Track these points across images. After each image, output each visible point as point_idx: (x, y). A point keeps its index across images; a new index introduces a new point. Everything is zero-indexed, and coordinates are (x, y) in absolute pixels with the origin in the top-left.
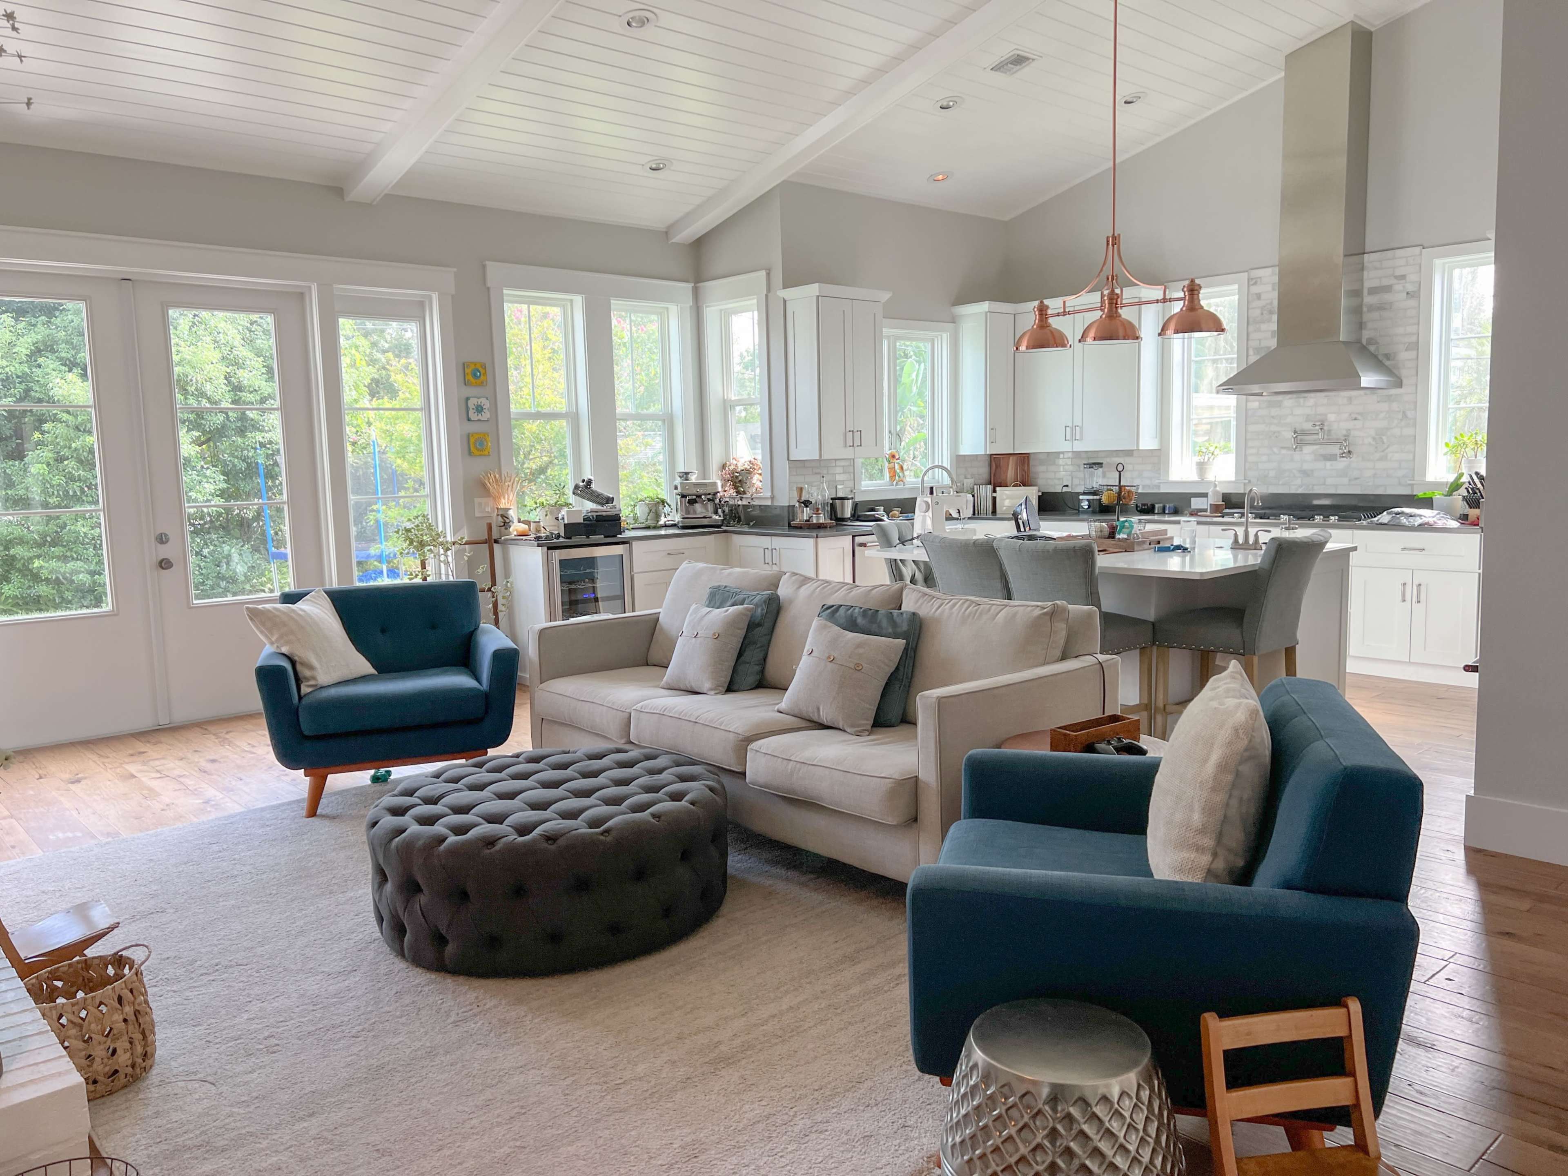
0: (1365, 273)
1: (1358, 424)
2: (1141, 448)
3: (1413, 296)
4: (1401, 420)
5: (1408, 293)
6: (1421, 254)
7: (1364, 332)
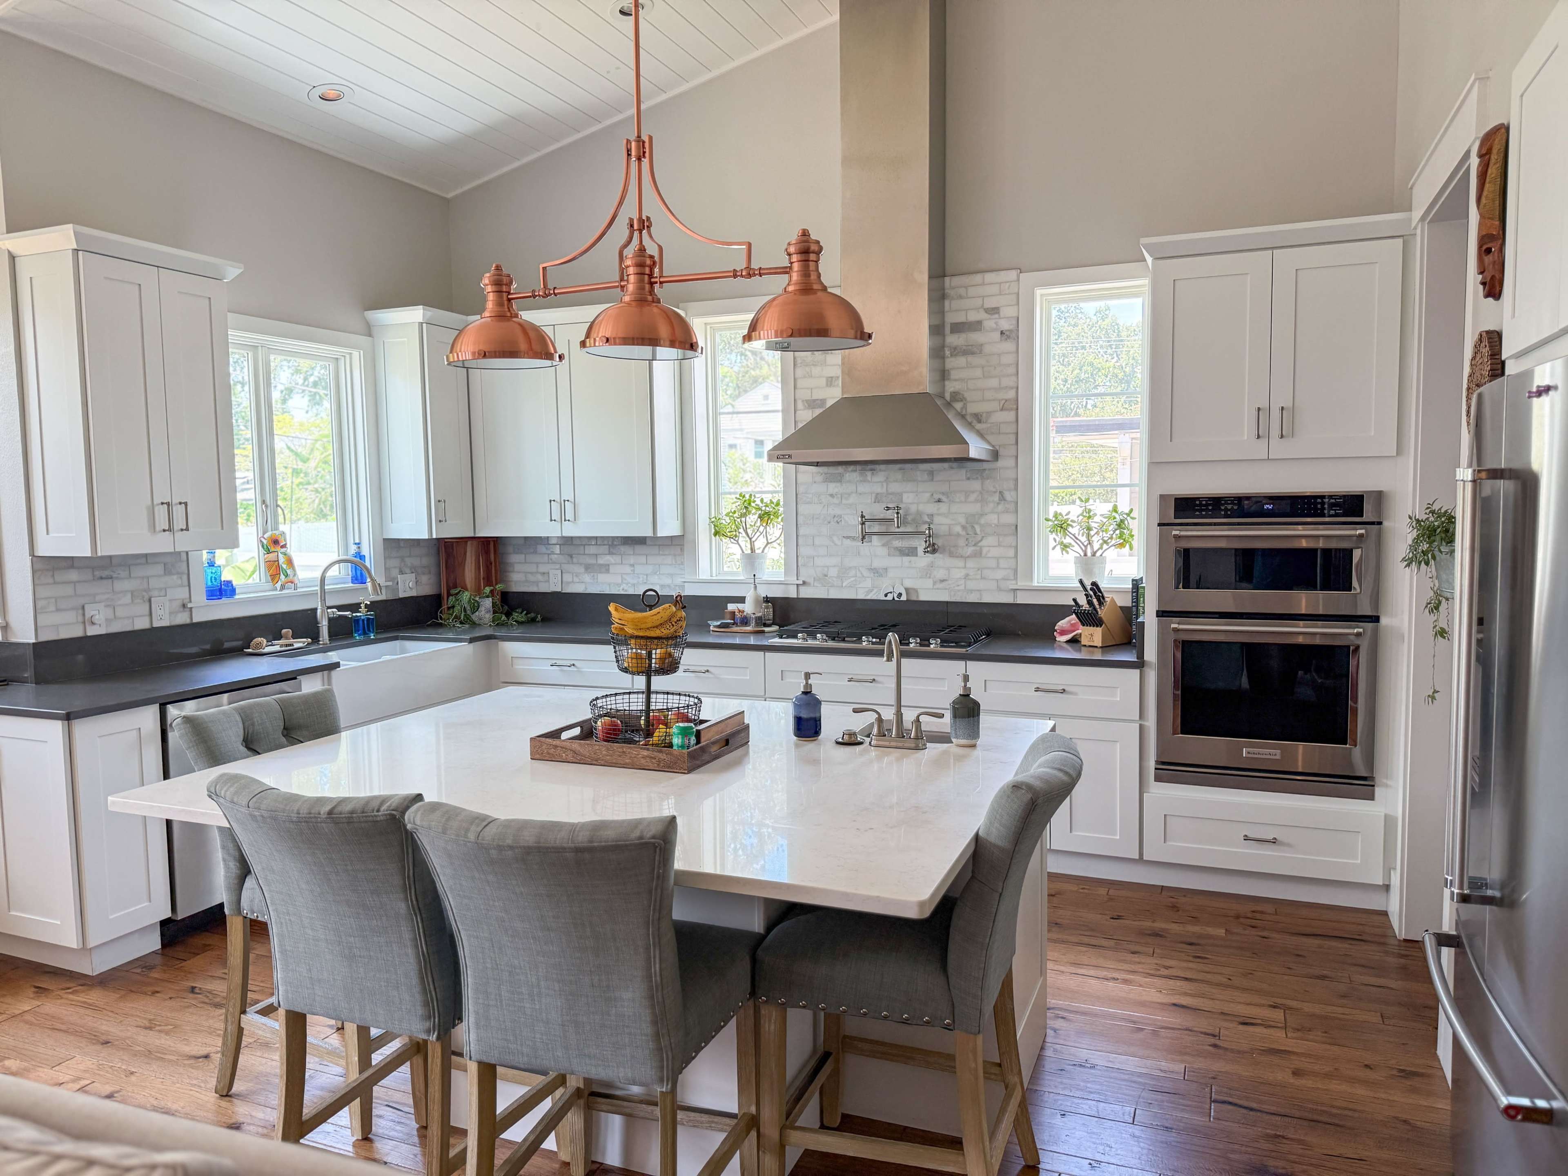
0: (947, 303)
1: (943, 507)
2: (660, 534)
3: (1008, 337)
4: (998, 504)
5: (1002, 333)
6: (1018, 280)
7: (947, 383)
